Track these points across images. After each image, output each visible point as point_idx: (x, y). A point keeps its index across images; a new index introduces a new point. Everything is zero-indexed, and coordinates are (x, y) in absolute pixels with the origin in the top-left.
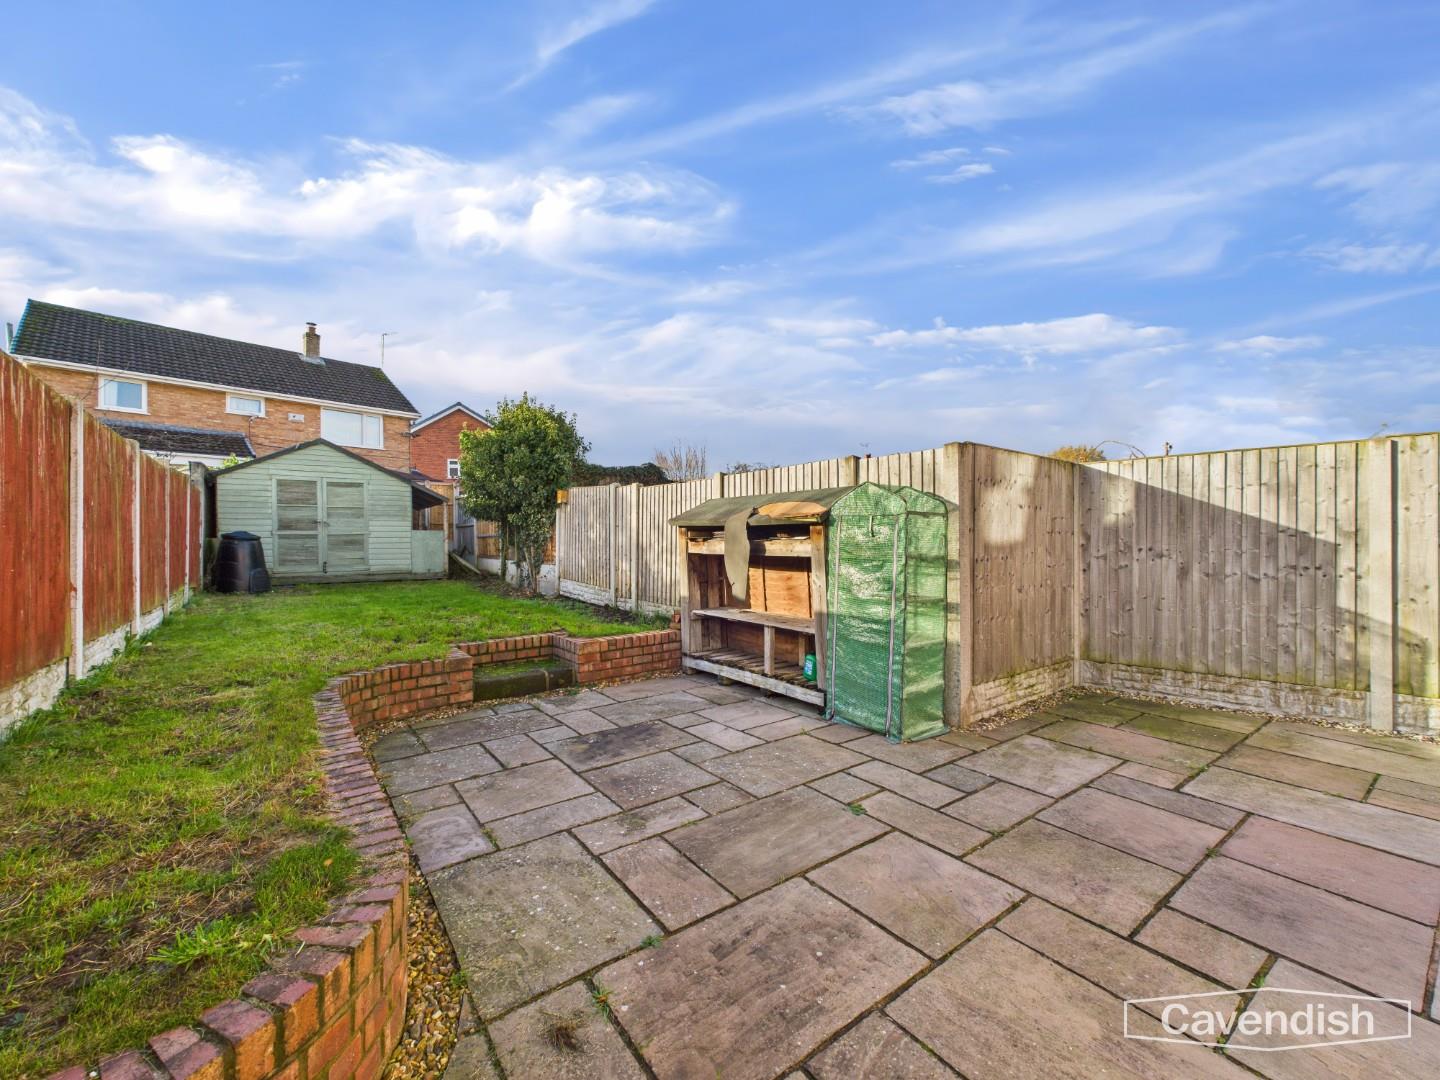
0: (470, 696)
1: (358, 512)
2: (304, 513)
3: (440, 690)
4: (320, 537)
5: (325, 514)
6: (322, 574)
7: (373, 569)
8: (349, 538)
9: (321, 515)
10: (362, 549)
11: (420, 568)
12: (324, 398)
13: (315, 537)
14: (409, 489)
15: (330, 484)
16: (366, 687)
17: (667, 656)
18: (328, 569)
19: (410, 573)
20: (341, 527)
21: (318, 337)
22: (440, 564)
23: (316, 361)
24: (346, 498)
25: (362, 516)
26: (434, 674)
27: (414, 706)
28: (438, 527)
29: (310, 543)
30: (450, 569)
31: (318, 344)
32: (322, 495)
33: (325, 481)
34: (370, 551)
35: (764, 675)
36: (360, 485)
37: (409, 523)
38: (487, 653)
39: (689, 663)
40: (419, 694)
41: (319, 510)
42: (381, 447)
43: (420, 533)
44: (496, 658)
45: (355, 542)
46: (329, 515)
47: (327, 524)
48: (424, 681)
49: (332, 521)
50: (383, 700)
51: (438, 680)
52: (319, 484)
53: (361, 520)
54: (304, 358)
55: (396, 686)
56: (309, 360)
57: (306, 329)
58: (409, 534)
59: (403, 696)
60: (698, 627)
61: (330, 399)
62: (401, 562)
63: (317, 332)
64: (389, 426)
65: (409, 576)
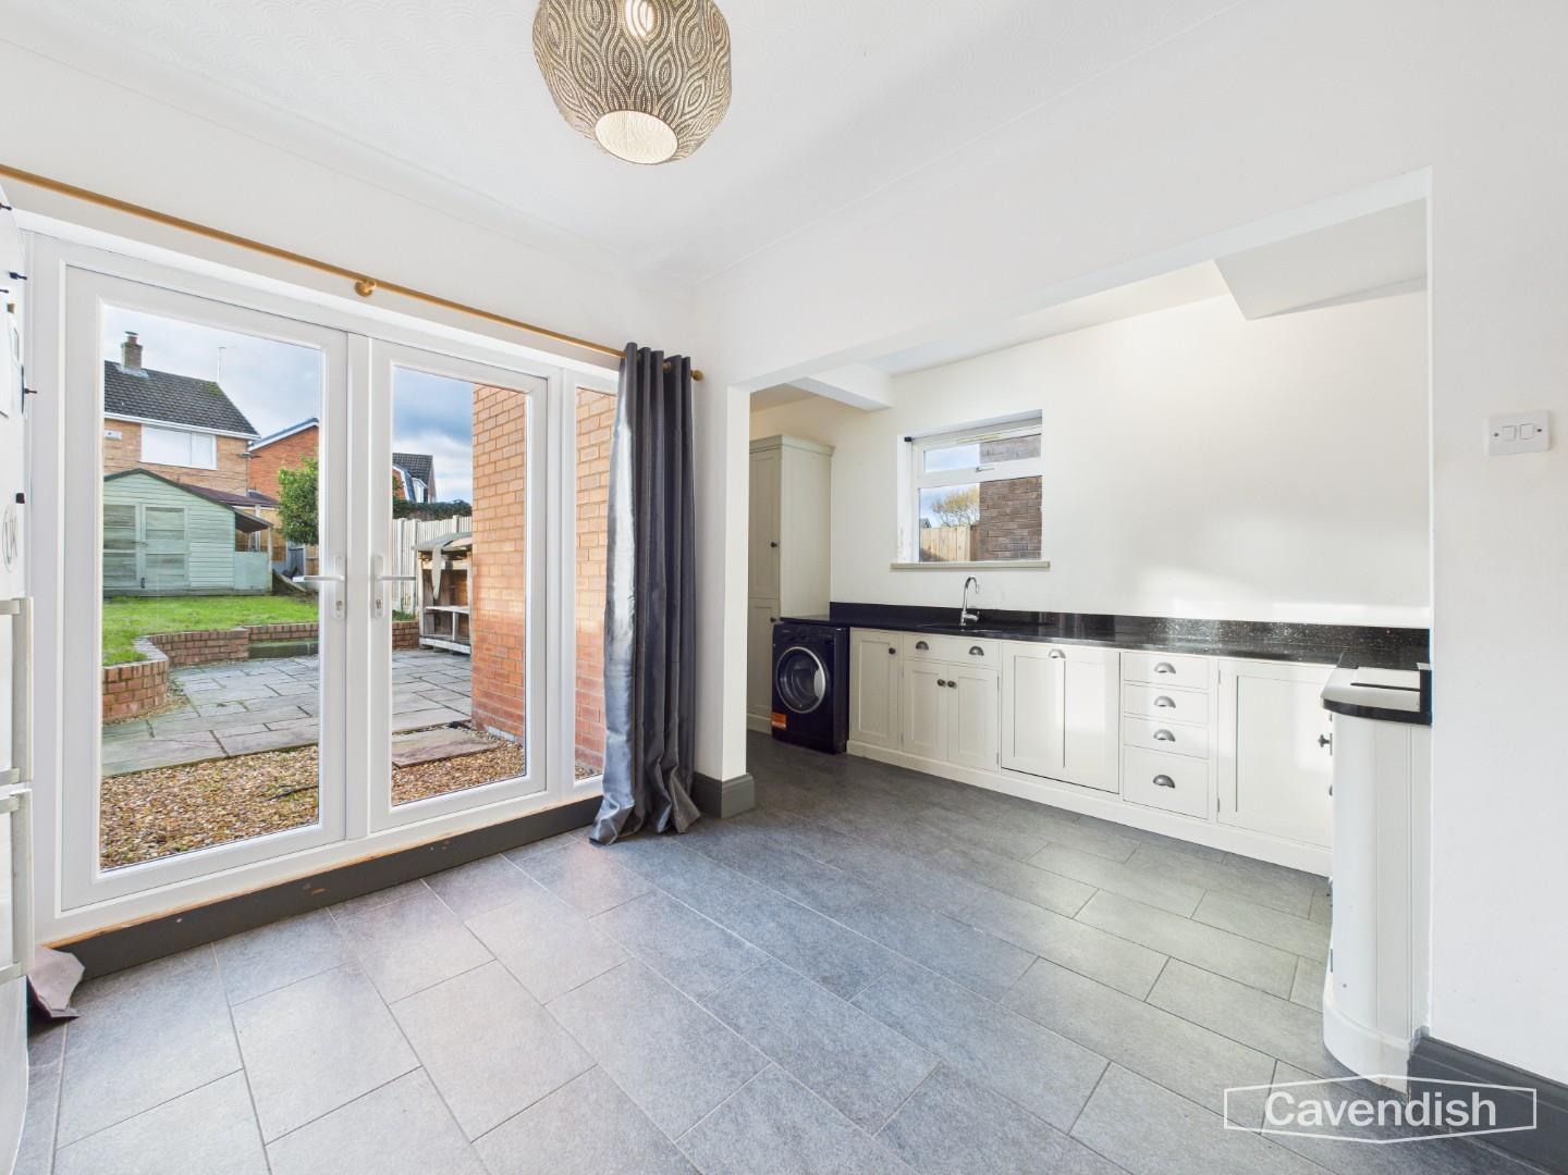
0: (246, 654)
1: (178, 534)
2: (123, 534)
3: (222, 650)
4: (138, 555)
5: (144, 536)
6: (140, 588)
7: (194, 585)
8: (169, 557)
9: (139, 536)
10: (182, 567)
11: (242, 584)
12: (146, 416)
13: (133, 555)
14: (233, 515)
15: (148, 509)
16: (167, 643)
17: (408, 637)
18: (146, 585)
19: (232, 589)
20: (160, 547)
21: (140, 348)
22: (265, 581)
23: (137, 373)
24: (166, 521)
25: (182, 537)
26: (218, 639)
27: (203, 658)
28: (264, 549)
29: (127, 561)
30: (274, 586)
31: (140, 355)
32: (140, 518)
33: (144, 506)
34: (191, 569)
35: (451, 641)
36: (180, 510)
37: (231, 544)
38: (267, 633)
39: (423, 641)
40: (207, 650)
41: (138, 532)
42: (214, 467)
43: (242, 554)
44: (274, 636)
45: (174, 561)
46: (148, 536)
47: (145, 545)
48: (210, 643)
49: (150, 541)
50: (179, 652)
51: (222, 643)
52: (137, 508)
53: (181, 541)
54: (122, 369)
55: (190, 644)
56: (128, 371)
57: (125, 339)
58: (231, 555)
59: (197, 651)
60: (431, 618)
61: (153, 417)
62: (223, 580)
63: (138, 342)
64: (223, 447)
65: (230, 592)
